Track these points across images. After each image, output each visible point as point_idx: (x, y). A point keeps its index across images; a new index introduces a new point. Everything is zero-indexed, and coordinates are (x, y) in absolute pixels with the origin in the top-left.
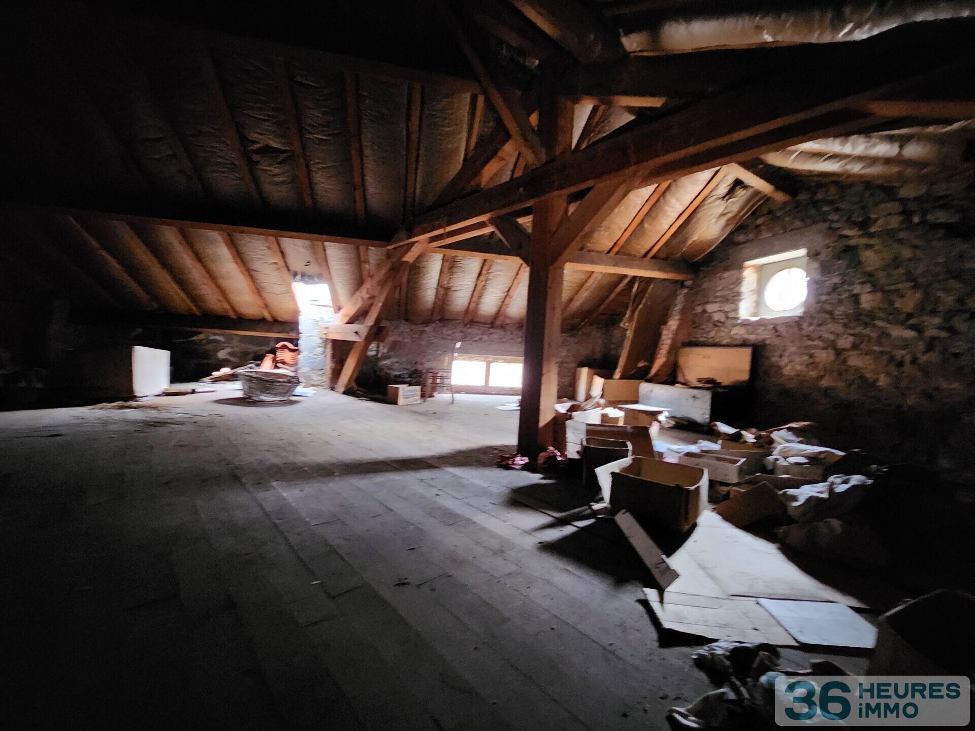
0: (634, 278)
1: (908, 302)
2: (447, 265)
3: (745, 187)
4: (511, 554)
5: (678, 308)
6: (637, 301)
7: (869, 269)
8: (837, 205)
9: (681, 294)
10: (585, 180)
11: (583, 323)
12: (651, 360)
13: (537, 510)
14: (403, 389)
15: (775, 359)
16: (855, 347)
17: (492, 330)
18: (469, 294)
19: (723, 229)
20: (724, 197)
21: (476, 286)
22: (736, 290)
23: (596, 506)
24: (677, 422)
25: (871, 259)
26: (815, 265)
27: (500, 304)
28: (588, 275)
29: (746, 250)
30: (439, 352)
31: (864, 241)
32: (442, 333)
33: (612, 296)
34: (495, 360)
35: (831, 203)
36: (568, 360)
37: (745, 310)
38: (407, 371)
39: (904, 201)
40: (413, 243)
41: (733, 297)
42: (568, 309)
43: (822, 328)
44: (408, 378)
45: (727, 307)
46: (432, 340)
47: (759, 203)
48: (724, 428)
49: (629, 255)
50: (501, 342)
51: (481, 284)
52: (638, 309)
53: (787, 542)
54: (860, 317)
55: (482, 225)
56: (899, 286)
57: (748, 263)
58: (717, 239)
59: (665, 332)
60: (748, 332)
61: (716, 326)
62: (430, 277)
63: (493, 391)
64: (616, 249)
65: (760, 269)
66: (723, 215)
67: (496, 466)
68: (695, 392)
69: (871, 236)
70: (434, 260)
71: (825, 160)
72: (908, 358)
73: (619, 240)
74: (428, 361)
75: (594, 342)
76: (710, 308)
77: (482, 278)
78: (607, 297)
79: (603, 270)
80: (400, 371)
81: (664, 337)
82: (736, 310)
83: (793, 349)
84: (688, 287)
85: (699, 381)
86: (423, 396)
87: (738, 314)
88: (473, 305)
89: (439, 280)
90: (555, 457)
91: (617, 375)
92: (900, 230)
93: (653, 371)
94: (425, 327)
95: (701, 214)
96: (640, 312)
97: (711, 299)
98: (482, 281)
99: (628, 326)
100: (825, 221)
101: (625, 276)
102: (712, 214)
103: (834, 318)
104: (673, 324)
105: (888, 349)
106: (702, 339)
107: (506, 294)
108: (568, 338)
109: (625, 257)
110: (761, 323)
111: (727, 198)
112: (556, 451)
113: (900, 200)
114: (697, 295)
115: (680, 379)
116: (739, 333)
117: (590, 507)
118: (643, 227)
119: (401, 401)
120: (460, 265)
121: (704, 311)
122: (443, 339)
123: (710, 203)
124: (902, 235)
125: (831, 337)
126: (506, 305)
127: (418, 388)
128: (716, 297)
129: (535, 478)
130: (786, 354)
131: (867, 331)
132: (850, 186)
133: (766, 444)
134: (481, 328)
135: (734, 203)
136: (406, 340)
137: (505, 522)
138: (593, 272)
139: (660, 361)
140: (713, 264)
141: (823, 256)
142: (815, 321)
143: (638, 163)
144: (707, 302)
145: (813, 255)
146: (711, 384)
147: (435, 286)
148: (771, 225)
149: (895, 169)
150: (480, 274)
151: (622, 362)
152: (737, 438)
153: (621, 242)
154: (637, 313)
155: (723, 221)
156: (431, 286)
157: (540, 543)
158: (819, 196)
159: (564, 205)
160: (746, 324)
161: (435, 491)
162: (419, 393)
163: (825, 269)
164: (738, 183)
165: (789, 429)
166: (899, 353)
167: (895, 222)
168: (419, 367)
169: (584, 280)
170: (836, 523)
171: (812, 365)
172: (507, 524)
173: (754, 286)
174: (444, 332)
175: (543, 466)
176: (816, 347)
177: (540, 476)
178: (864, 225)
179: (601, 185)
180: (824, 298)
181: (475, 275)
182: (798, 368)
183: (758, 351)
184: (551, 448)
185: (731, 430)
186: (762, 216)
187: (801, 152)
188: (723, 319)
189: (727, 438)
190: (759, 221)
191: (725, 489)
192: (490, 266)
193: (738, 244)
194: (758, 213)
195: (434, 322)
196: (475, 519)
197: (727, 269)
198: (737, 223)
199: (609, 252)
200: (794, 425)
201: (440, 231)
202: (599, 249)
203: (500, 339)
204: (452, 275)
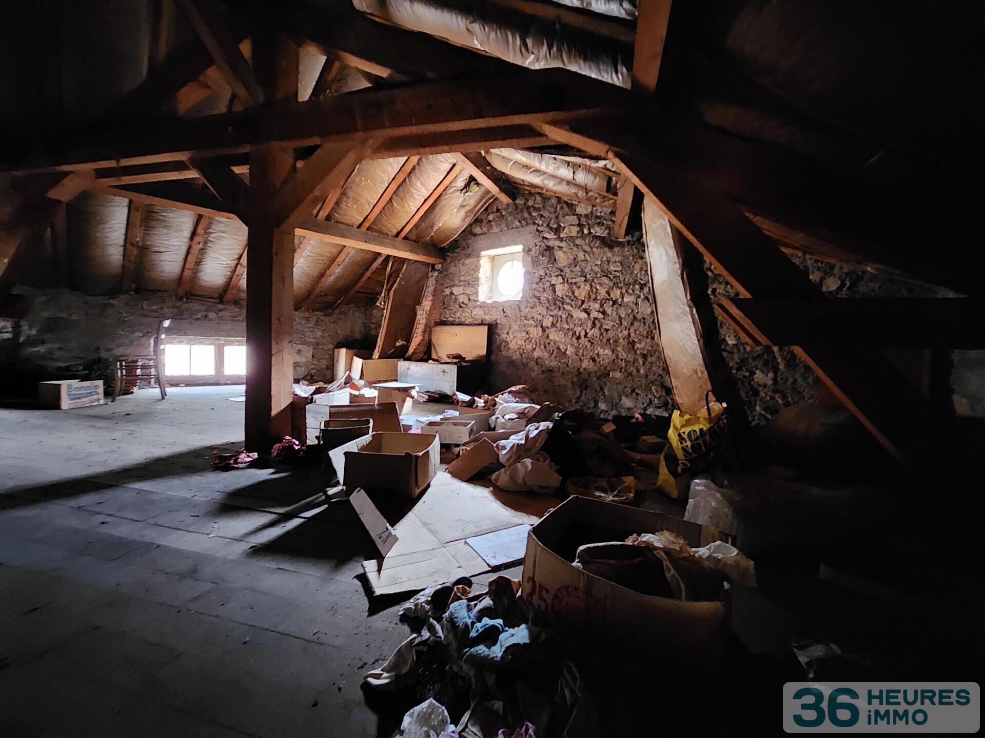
0: (388, 256)
1: (582, 293)
2: (138, 216)
3: (478, 184)
4: (208, 571)
5: (431, 289)
6: (392, 279)
7: (560, 265)
8: (541, 213)
9: (432, 276)
10: (310, 136)
11: (339, 301)
12: (409, 339)
13: (256, 510)
14: (67, 386)
15: (504, 336)
16: (553, 325)
17: (221, 306)
18: (180, 258)
19: (464, 220)
20: (462, 190)
21: (190, 248)
22: (475, 276)
23: (331, 491)
24: (429, 396)
25: (562, 258)
26: (529, 259)
27: (229, 273)
28: (339, 249)
29: (482, 241)
30: (137, 334)
31: (558, 243)
32: (142, 308)
33: (368, 274)
34: (231, 343)
35: (538, 210)
36: (324, 341)
37: (483, 295)
38: (82, 361)
39: (579, 216)
40: (66, 174)
41: (473, 282)
42: (320, 285)
43: (534, 310)
44: (84, 370)
45: (469, 291)
46: (125, 317)
47: (491, 201)
48: (463, 397)
49: (380, 232)
50: (233, 321)
51: (196, 248)
52: (393, 289)
53: (498, 484)
54: (557, 302)
55: (179, 166)
56: (577, 280)
57: (483, 253)
58: (459, 228)
59: (419, 312)
60: (485, 313)
61: (461, 307)
62: (110, 228)
63: (227, 380)
64: (367, 224)
65: (493, 258)
66: (462, 206)
67: (211, 470)
68: (445, 367)
69: (561, 240)
70: (114, 206)
71: (531, 172)
72: (583, 334)
73: (368, 215)
74: (118, 347)
75: (353, 323)
76: (456, 290)
77: (196, 239)
78: (362, 275)
79: (355, 246)
80: (68, 361)
81: (418, 317)
82: (476, 293)
83: (516, 327)
84: (438, 270)
85: (449, 357)
86: (109, 393)
87: (477, 297)
88: (187, 273)
89: (126, 234)
90: (291, 446)
91: (376, 354)
92: (577, 237)
93: (411, 350)
94: (110, 299)
95: (443, 202)
96: (394, 291)
97: (457, 282)
98: (199, 243)
99: (385, 306)
100: (534, 223)
101: (380, 254)
102: (453, 204)
103: (540, 302)
104: (427, 304)
105: (572, 326)
106: (451, 319)
107: (236, 262)
108: (322, 318)
109: (377, 234)
110: (494, 305)
111: (465, 190)
112: (294, 440)
113: (577, 215)
114: (445, 277)
115: (434, 356)
116: (479, 314)
117: (325, 493)
118: (392, 206)
119: (65, 403)
120: (160, 218)
121: (452, 293)
122: (145, 316)
123: (451, 193)
124: (578, 242)
125: (540, 318)
126: (238, 276)
127: (100, 383)
128: (461, 281)
129: (265, 474)
130: (511, 332)
131: (560, 313)
132: (549, 199)
133: (491, 407)
134: (204, 303)
135: (470, 197)
136: (74, 317)
137: (208, 534)
138: (345, 246)
139: (417, 340)
140: (456, 251)
141: (533, 253)
142: (529, 305)
143: (365, 129)
144: (453, 286)
145: (528, 251)
146: (458, 359)
147: (121, 242)
148: (499, 222)
149: (573, 190)
150: (194, 233)
151: (380, 342)
152: (471, 404)
153: (372, 218)
154: (392, 292)
155: (462, 213)
156: (115, 242)
157: (252, 547)
158: (530, 203)
159: (291, 160)
160: (483, 306)
161: (101, 518)
162: (101, 390)
163: (535, 262)
164: (472, 179)
165: (509, 392)
166: (578, 330)
167: (574, 230)
168: (103, 355)
169: (335, 255)
170: (528, 462)
171: (528, 340)
172: (210, 536)
173: (488, 273)
174: (145, 307)
175: (277, 459)
176: (530, 326)
177: (271, 471)
178: (557, 231)
179: (330, 146)
180: (535, 286)
181: (187, 233)
182: (519, 342)
183: (492, 329)
184: (288, 437)
185: (467, 398)
186: (492, 213)
187: (515, 162)
188: (466, 301)
189: (464, 405)
190: (491, 217)
191: (457, 449)
192: (209, 226)
193: (475, 235)
194: (489, 211)
195: (123, 293)
196: (161, 542)
197: (468, 256)
198: (475, 215)
199: (359, 227)
200: (513, 389)
201: (112, 164)
202: (348, 222)
203: (234, 317)
204: (149, 231)
